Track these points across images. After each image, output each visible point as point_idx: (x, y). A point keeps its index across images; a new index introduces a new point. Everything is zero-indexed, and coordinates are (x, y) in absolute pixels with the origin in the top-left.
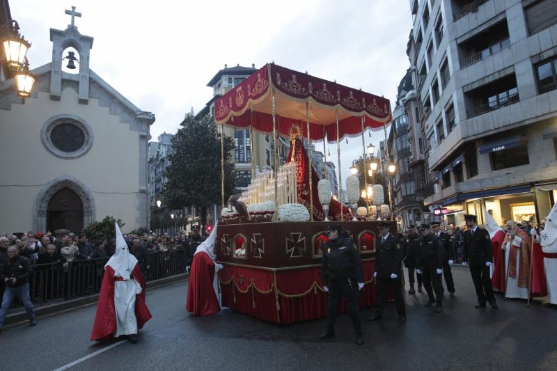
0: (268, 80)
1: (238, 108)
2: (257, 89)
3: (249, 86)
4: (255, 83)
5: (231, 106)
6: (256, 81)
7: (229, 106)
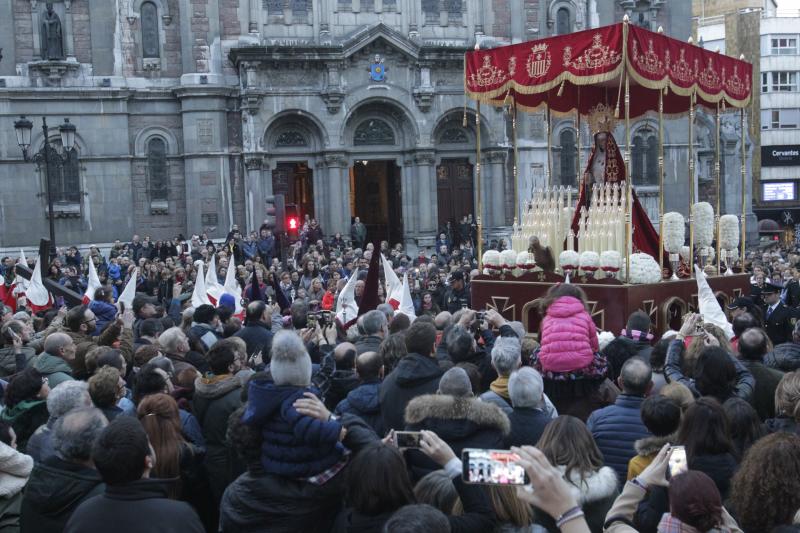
0: (620, 52)
1: (531, 79)
2: (587, 59)
3: (568, 49)
4: (587, 48)
5: (512, 73)
6: (590, 46)
7: (507, 71)
